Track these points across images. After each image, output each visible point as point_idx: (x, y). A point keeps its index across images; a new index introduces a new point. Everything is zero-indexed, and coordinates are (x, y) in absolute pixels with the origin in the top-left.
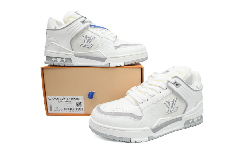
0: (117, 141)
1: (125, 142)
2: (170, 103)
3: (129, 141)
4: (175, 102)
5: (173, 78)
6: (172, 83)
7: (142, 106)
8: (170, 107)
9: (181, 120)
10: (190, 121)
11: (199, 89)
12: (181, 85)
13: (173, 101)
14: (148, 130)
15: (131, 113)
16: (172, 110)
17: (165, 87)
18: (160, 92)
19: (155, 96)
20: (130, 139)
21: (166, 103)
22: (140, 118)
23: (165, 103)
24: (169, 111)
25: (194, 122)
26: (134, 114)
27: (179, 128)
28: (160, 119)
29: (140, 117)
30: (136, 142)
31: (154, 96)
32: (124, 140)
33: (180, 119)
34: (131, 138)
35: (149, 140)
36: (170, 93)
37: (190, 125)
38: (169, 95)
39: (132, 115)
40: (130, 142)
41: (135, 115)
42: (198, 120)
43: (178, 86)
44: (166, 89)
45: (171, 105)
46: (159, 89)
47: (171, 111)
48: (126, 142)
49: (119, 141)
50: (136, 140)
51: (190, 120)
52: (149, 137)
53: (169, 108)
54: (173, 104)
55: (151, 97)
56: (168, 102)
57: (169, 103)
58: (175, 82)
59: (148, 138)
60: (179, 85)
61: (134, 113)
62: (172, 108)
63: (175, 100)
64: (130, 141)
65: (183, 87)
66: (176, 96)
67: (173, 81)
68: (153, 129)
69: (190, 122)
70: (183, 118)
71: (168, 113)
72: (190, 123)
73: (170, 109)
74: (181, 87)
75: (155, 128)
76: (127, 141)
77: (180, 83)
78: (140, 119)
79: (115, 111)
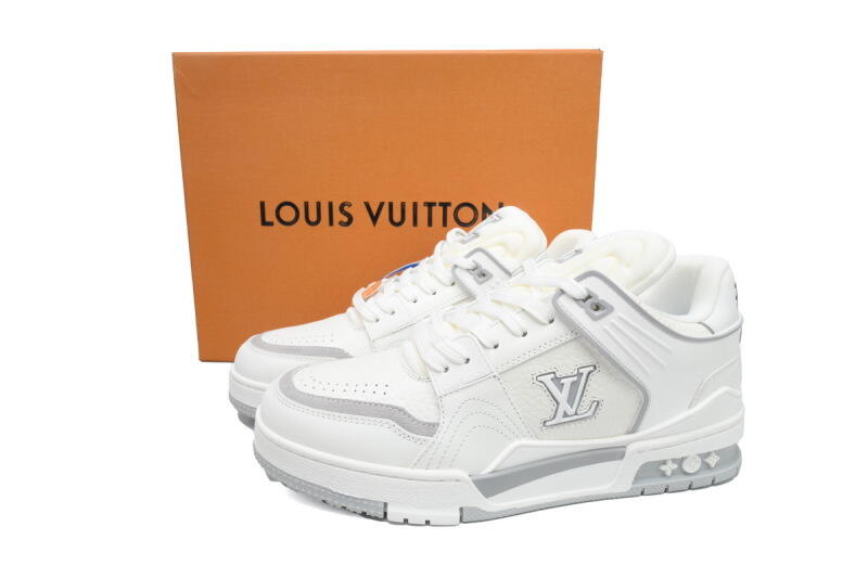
0: (334, 507)
1: (364, 515)
2: (563, 381)
3: (381, 515)
4: (584, 377)
5: (579, 279)
6: (576, 300)
7: (442, 382)
8: (562, 396)
9: (622, 456)
10: (663, 468)
11: (713, 333)
12: (610, 309)
13: (576, 372)
14: (457, 480)
15: (394, 408)
16: (571, 411)
17: (543, 312)
18: (525, 334)
19: (499, 348)
20: (382, 506)
21: (547, 379)
22: (430, 429)
23: (540, 378)
24: (560, 413)
25: (686, 474)
26: (405, 413)
27: (607, 492)
28: (517, 443)
29: (429, 424)
30: (428, 523)
31: (496, 347)
32: (360, 509)
33: (615, 454)
34: (386, 505)
35: (461, 521)
36: (564, 339)
37: (664, 482)
38: (559, 346)
39: (397, 416)
40: (385, 517)
41: (410, 416)
42: (707, 467)
43: (597, 313)
44: (552, 321)
45: (566, 389)
46: (517, 322)
47: (565, 415)
48: (370, 517)
49: (344, 508)
50: (407, 512)
51: (664, 463)
52: (461, 509)
53: (557, 402)
54: (574, 385)
55: (482, 350)
56: (552, 375)
57: (557, 380)
58: (586, 294)
59: (458, 515)
60: (604, 308)
61: (407, 409)
62: (571, 401)
63: (585, 371)
64: (385, 514)
65: (620, 318)
66: (592, 354)
67: (579, 290)
68: (480, 477)
69: (669, 468)
70: (630, 449)
71: (553, 422)
72: (663, 474)
73: (560, 407)
74: (611, 318)
75: (492, 475)
76: (370, 512)
77: (607, 300)
78: (428, 435)
79: (339, 395)
